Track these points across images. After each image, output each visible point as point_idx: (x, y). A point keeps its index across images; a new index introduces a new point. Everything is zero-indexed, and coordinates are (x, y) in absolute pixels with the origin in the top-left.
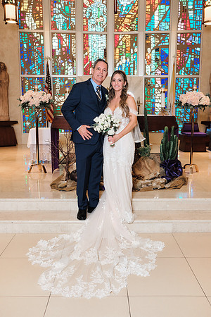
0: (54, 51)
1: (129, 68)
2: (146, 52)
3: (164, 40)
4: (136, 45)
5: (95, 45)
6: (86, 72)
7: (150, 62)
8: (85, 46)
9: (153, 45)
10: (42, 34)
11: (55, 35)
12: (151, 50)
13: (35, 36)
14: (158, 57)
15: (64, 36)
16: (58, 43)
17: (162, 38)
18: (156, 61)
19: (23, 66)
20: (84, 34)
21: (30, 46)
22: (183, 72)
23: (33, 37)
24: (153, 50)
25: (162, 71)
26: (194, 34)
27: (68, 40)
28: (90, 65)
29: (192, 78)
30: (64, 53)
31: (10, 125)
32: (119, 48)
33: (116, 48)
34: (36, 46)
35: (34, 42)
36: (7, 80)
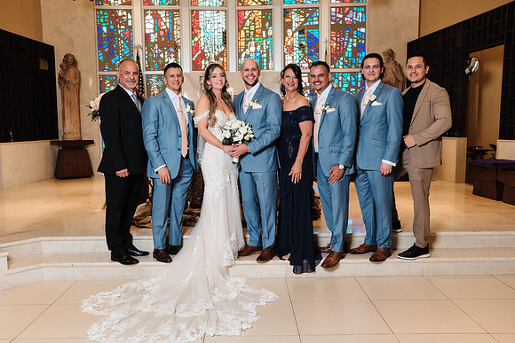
0: (147, 36)
1: (261, 59)
2: (285, 35)
3: (311, 17)
4: (270, 25)
5: (209, 27)
6: (196, 66)
7: (291, 49)
8: (195, 29)
9: (295, 25)
10: (130, 11)
11: (149, 12)
12: (293, 32)
13: (120, 14)
14: (304, 43)
15: (162, 14)
16: (154, 24)
17: (308, 15)
18: (300, 49)
19: (101, 58)
20: (192, 11)
21: (112, 30)
22: (341, 63)
23: (117, 17)
24: (295, 32)
25: (309, 64)
26: (355, 9)
27: (168, 20)
28: (203, 56)
29: (355, 73)
30: (163, 39)
31: (81, 146)
32: (245, 31)
33: (239, 30)
34: (120, 29)
35: (117, 23)
36: (78, 80)
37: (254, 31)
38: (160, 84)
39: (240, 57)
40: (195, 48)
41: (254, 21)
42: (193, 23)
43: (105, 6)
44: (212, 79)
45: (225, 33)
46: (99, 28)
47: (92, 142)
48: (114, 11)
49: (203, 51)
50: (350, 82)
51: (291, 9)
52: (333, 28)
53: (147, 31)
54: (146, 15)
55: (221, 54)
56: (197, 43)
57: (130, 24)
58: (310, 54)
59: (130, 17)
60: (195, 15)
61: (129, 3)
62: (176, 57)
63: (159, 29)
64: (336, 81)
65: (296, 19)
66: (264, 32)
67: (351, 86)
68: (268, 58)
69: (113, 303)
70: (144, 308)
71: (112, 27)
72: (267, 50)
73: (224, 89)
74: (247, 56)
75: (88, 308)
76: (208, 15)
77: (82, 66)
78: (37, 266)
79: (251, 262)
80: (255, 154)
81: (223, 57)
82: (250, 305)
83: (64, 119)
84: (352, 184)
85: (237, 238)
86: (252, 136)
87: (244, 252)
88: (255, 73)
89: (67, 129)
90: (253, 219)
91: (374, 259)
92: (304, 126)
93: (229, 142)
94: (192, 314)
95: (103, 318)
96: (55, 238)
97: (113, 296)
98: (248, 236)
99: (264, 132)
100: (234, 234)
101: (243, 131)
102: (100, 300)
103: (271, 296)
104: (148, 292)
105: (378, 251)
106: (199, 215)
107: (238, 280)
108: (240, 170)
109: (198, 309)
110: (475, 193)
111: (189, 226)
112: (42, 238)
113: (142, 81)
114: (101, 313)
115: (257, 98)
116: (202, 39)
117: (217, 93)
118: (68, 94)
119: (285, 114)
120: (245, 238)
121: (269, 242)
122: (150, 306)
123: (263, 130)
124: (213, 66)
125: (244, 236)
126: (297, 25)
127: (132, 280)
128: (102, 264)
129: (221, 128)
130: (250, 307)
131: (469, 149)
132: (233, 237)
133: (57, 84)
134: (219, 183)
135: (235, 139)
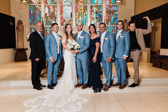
0: (46, 14)
1: (83, 22)
2: (91, 14)
3: (100, 8)
4: (86, 11)
5: (66, 11)
6: (62, 24)
7: (93, 19)
8: (62, 12)
9: (94, 11)
10: (40, 6)
11: (47, 6)
12: (94, 14)
14: (97, 17)
15: (51, 7)
16: (48, 10)
17: (99, 8)
18: (96, 19)
19: (30, 21)
20: (61, 6)
21: (34, 12)
22: (110, 24)
23: (36, 8)
24: (94, 13)
25: (99, 23)
26: (114, 6)
27: (53, 9)
28: (64, 21)
29: (114, 27)
30: (51, 15)
31: (24, 50)
32: (78, 13)
33: (76, 12)
34: (37, 12)
35: (36, 10)
36: (23, 28)
37: (81, 13)
38: (50, 30)
39: (76, 21)
40: (62, 18)
41: (81, 10)
42: (61, 10)
43: (32, 4)
44: (67, 29)
45: (71, 13)
46: (30, 12)
47: (27, 49)
48: (35, 6)
49: (64, 19)
50: (113, 30)
51: (93, 6)
52: (107, 12)
53: (46, 13)
54: (45, 7)
55: (70, 20)
56: (62, 16)
57: (40, 10)
58: (100, 20)
59: (40, 8)
60: (62, 7)
61: (40, 3)
62: (55, 21)
63: (50, 12)
64: (108, 29)
65: (95, 9)
66: (84, 13)
67: (113, 31)
68: (86, 22)
69: (34, 103)
70: (44, 104)
71: (34, 11)
72: (85, 19)
73: (71, 32)
74: (79, 21)
75: (25, 104)
76: (66, 8)
77: (24, 24)
78: (8, 91)
79: (80, 89)
80: (81, 53)
81: (71, 21)
82: (80, 103)
83: (18, 41)
84: (113, 63)
85: (75, 81)
86: (80, 47)
87: (77, 86)
88: (81, 27)
89: (19, 45)
90: (80, 75)
91: (120, 88)
92: (97, 44)
93: (72, 49)
94: (60, 106)
95: (30, 108)
96: (14, 81)
97: (34, 100)
98: (79, 80)
99: (84, 46)
100: (74, 80)
101: (77, 45)
102: (29, 102)
103: (87, 100)
104: (46, 99)
105: (122, 85)
106: (63, 73)
107: (76, 95)
108: (76, 58)
109: (62, 105)
110: (153, 66)
111: (59, 77)
112: (10, 81)
113: (44, 29)
114: (30, 106)
115: (82, 35)
116: (64, 15)
117: (69, 33)
118: (19, 33)
119: (91, 40)
120: (78, 81)
121: (86, 82)
122: (46, 104)
123: (84, 45)
124: (67, 24)
125: (78, 80)
126: (95, 11)
127: (41, 95)
128: (30, 90)
129: (70, 45)
130: (80, 104)
131: (151, 52)
132: (74, 81)
133: (16, 30)
134: (69, 63)
135: (75, 48)
